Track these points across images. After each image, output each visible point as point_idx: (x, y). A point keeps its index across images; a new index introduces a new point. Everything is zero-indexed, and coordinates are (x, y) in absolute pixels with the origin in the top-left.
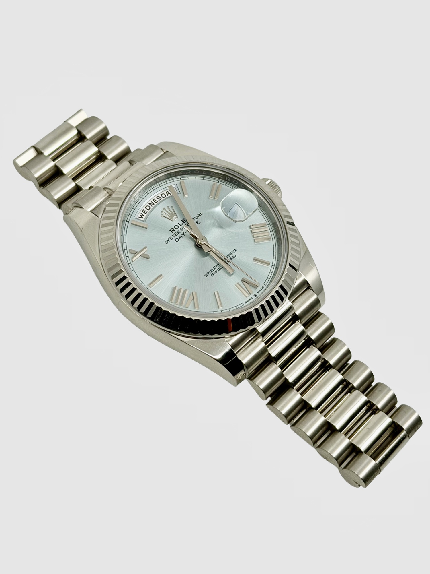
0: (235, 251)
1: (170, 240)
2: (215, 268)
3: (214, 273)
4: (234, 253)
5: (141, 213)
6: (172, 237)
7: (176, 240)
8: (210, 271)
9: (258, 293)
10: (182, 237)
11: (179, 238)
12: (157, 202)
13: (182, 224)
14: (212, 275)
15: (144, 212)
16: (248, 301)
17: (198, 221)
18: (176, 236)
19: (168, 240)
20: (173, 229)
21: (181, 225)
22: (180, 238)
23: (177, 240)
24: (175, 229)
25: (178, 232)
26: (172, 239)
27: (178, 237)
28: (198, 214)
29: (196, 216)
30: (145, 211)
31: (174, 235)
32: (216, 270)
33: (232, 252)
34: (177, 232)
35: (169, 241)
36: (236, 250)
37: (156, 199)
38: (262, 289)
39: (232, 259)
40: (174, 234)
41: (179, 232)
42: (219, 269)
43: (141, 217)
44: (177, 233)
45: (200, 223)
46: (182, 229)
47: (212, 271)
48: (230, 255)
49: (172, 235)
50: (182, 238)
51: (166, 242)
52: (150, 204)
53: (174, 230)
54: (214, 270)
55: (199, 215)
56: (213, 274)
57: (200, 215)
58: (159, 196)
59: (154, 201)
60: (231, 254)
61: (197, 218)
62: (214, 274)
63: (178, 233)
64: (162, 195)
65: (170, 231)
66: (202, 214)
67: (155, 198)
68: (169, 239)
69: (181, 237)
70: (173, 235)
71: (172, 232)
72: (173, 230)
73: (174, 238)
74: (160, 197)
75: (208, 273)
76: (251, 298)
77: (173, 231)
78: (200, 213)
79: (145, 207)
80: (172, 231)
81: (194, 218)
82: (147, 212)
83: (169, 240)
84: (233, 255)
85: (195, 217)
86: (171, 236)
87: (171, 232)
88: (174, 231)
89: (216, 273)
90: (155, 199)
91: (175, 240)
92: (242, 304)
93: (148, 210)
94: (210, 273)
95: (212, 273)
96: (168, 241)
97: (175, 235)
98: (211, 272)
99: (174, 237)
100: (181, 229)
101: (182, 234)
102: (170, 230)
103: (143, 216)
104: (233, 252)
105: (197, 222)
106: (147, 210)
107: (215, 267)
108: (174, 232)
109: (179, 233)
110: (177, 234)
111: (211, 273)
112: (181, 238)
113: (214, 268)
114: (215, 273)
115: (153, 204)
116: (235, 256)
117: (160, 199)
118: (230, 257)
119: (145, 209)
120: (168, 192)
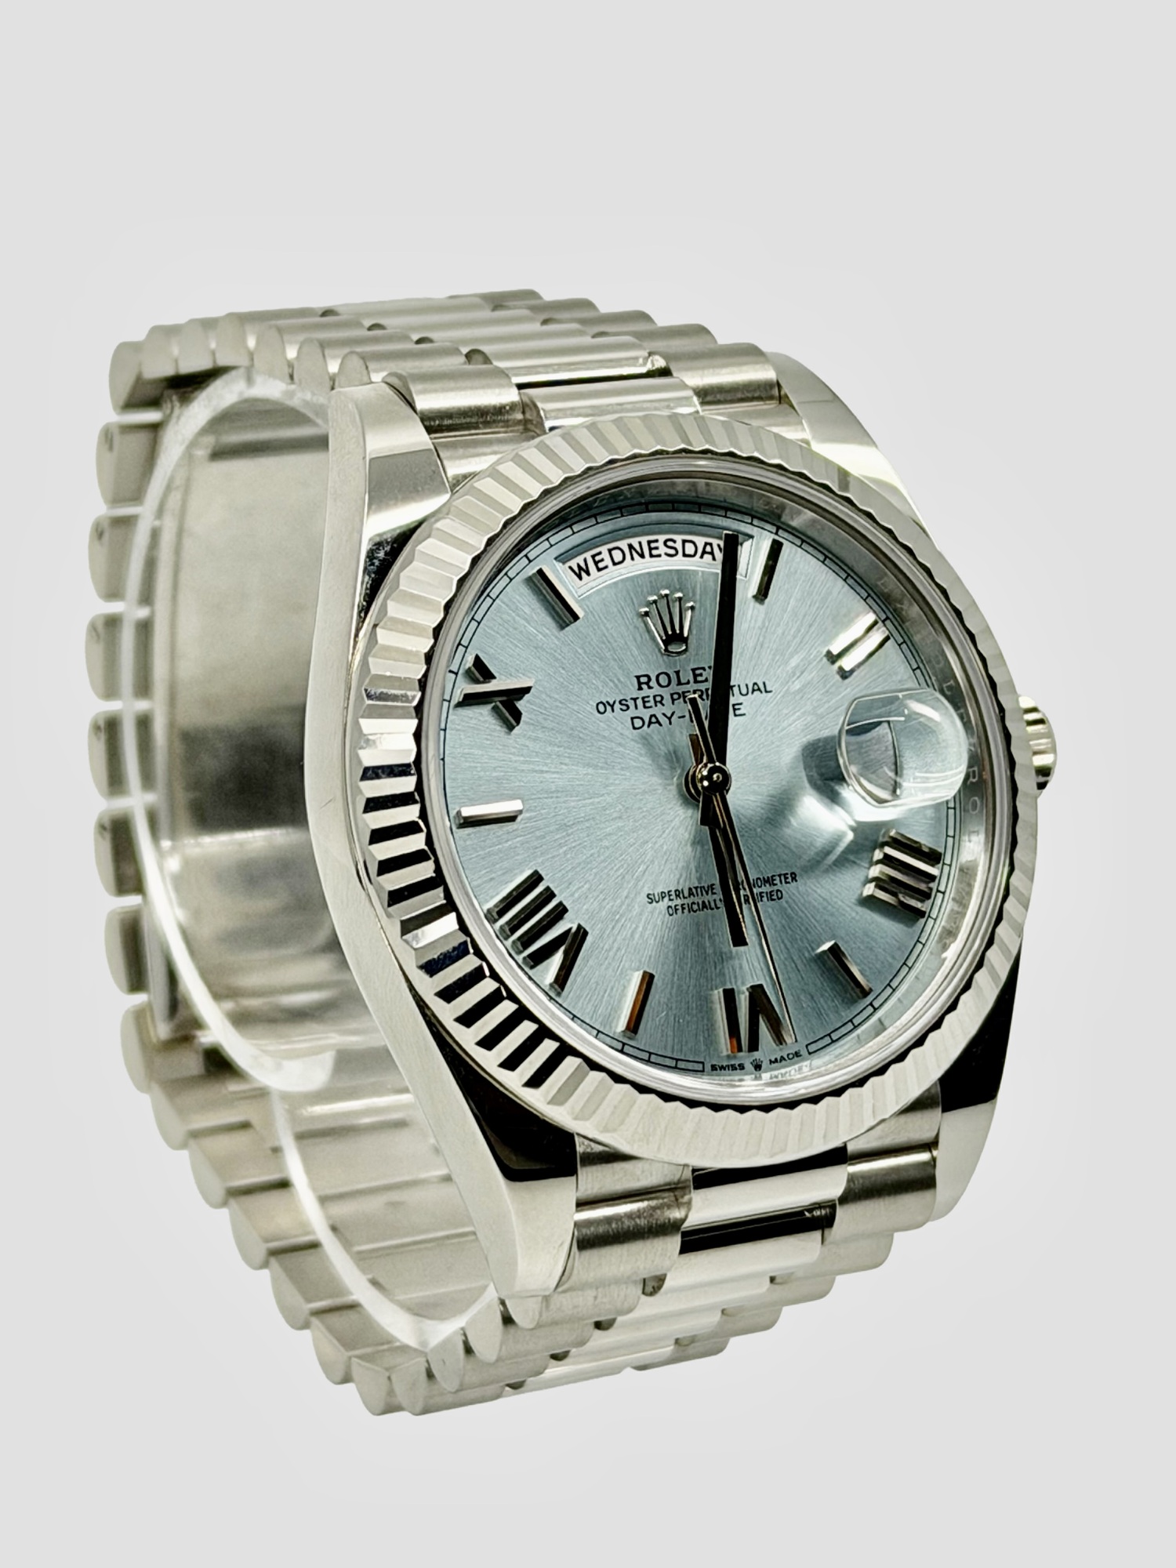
0: (790, 880)
1: (617, 706)
2: (694, 890)
3: (679, 907)
4: (783, 888)
5: (585, 560)
6: (631, 704)
7: (636, 721)
8: (673, 893)
10: (661, 725)
11: (647, 721)
12: (659, 556)
13: (688, 683)
14: (671, 912)
15: (596, 563)
16: (722, 1068)
17: (741, 704)
18: (645, 707)
19: (611, 703)
20: (650, 679)
21: (679, 683)
22: (650, 723)
23: (637, 723)
24: (653, 683)
25: (658, 699)
26: (624, 708)
27: (646, 714)
28: (755, 684)
29: (747, 685)
30: (602, 560)
31: (640, 702)
32: (693, 903)
33: (780, 876)
34: (655, 697)
35: (613, 711)
36: (794, 878)
37: (660, 544)
38: (791, 1056)
39: (765, 899)
40: (643, 698)
41: (661, 702)
42: (703, 902)
43: (576, 569)
44: (651, 699)
45: (744, 715)
46: (676, 696)
47: (677, 896)
48: (766, 881)
49: (634, 696)
50: (657, 725)
51: (601, 708)
52: (631, 547)
53: (651, 684)
54: (686, 894)
55: (756, 687)
56: (676, 910)
57: (759, 689)
58: (675, 542)
59: (651, 549)
60: (769, 881)
61: (744, 691)
62: (680, 912)
63: (656, 702)
64: (687, 545)
65: (635, 680)
66: (766, 692)
68: (614, 702)
69: (658, 722)
70: (635, 700)
71: (640, 689)
72: (647, 683)
73: (632, 712)
74: (679, 546)
75: (663, 895)
76: (739, 1065)
77: (644, 687)
78: (764, 683)
79: (611, 546)
80: (640, 684)
81: (736, 689)
82: (606, 567)
83: (612, 706)
84: (775, 888)
85: (739, 686)
86: (628, 699)
87: (637, 686)
88: (650, 688)
89: (686, 911)
90: (657, 541)
91: (632, 719)
92: (702, 1067)
93: (615, 564)
94: (666, 899)
95: (673, 904)
96: (609, 708)
97: (644, 702)
98: (673, 897)
99: (636, 707)
100: (672, 695)
101: (664, 714)
102: (638, 678)
103: (588, 573)
104: (783, 878)
105: (737, 707)
106: (608, 561)
107: (696, 888)
108: (646, 692)
109: (659, 705)
110: (652, 703)
111: (670, 900)
112: (652, 726)
113: (690, 889)
114: (683, 909)
115: (642, 556)
116: (779, 899)
117: (672, 552)
118: (760, 890)
119: (605, 555)
120: (711, 545)
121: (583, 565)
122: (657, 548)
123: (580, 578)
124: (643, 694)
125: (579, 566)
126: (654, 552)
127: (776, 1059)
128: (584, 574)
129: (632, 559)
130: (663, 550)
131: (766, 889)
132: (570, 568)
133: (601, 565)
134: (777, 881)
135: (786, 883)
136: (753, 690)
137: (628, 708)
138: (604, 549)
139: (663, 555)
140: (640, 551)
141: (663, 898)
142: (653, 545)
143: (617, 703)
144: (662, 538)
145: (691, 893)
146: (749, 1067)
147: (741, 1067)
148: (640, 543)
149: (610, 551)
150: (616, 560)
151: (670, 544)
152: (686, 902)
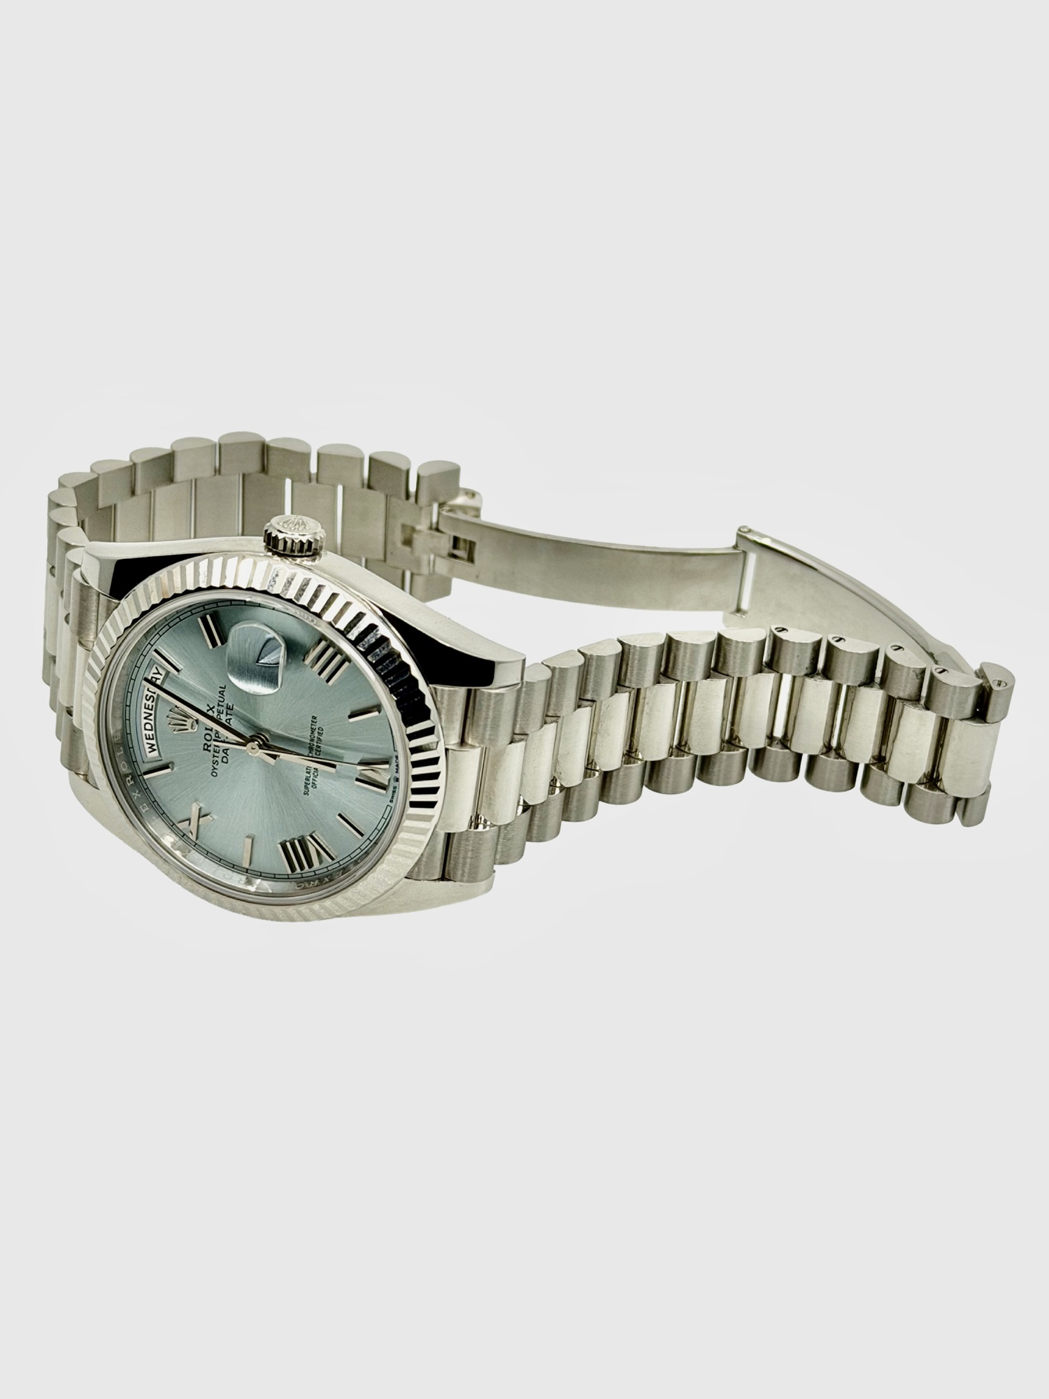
0: (315, 721)
1: (215, 766)
4: (318, 725)
5: (147, 744)
6: (216, 759)
8: (307, 782)
9: (397, 772)
10: (228, 750)
11: (225, 755)
12: (152, 706)
14: (314, 788)
15: (150, 739)
16: (393, 797)
18: (219, 753)
19: (212, 768)
20: (206, 744)
21: (212, 730)
22: (226, 753)
23: (225, 760)
24: (209, 743)
26: (216, 763)
27: (222, 755)
28: (220, 692)
29: (220, 698)
30: (149, 735)
31: (216, 754)
32: (314, 774)
33: (311, 724)
35: (217, 769)
36: (315, 718)
38: (397, 761)
39: (321, 738)
40: (214, 752)
43: (150, 750)
44: (216, 748)
45: (233, 706)
47: (308, 780)
48: (312, 733)
49: (212, 756)
51: (214, 774)
52: (145, 718)
54: (309, 775)
56: (314, 784)
57: (223, 691)
58: (147, 695)
59: (148, 709)
60: (313, 731)
61: (222, 700)
62: (315, 782)
65: (205, 751)
66: (225, 688)
67: (144, 701)
68: (213, 766)
70: (214, 756)
71: (210, 751)
72: (208, 746)
73: (219, 760)
75: (306, 787)
76: (394, 788)
77: (209, 748)
78: (220, 687)
80: (207, 750)
81: (220, 703)
82: (153, 735)
83: (215, 769)
84: (317, 730)
86: (212, 759)
87: (208, 752)
88: (210, 746)
89: (316, 779)
90: (145, 704)
91: (222, 761)
92: (389, 808)
93: (152, 730)
94: (308, 786)
95: (311, 784)
96: (215, 770)
97: (216, 752)
99: (217, 757)
102: (204, 749)
103: (153, 744)
104: (313, 723)
105: (228, 709)
106: (150, 733)
108: (211, 749)
111: (309, 784)
112: (228, 753)
113: (307, 772)
114: (314, 780)
116: (322, 730)
118: (316, 737)
119: (147, 732)
120: (152, 677)
121: (150, 746)
122: (149, 705)
124: (212, 751)
125: (150, 748)
126: (150, 707)
130: (151, 703)
131: (316, 734)
132: (150, 752)
134: (314, 726)
135: (316, 723)
136: (222, 694)
137: (217, 761)
142: (147, 707)
145: (309, 773)
146: (396, 784)
149: (145, 729)
150: (150, 728)
152: (312, 777)
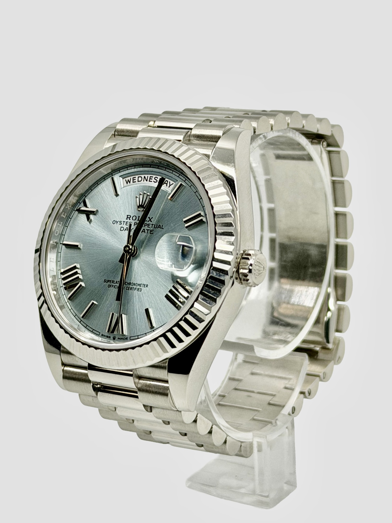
0: (145, 286)
2: (118, 282)
6: (123, 223)
8: (112, 281)
11: (125, 229)
12: (151, 181)
14: (109, 286)
16: (105, 336)
17: (153, 230)
18: (126, 225)
20: (130, 217)
21: (138, 220)
23: (122, 229)
24: (131, 218)
25: (130, 223)
26: (120, 223)
27: (125, 227)
31: (125, 223)
32: (116, 286)
33: (143, 284)
35: (117, 224)
36: (147, 286)
38: (124, 339)
39: (136, 290)
43: (127, 181)
45: (153, 234)
46: (136, 224)
47: (112, 282)
48: (139, 285)
49: (124, 221)
51: (114, 222)
52: (145, 177)
53: (130, 218)
54: (115, 283)
56: (111, 286)
57: (160, 227)
58: (157, 178)
60: (140, 285)
62: (111, 287)
65: (127, 216)
66: (162, 228)
70: (124, 222)
71: (127, 219)
72: (129, 218)
75: (108, 281)
78: (162, 226)
83: (117, 222)
84: (140, 288)
85: (155, 225)
86: (122, 221)
88: (130, 219)
89: (113, 287)
91: (121, 227)
92: (98, 333)
95: (110, 284)
97: (126, 223)
99: (124, 224)
103: (130, 182)
104: (144, 285)
106: (137, 180)
108: (128, 220)
110: (128, 224)
112: (126, 231)
114: (113, 286)
115: (147, 180)
116: (140, 291)
117: (156, 181)
118: (136, 287)
119: (137, 179)
120: (167, 181)
121: (129, 180)
122: (152, 179)
123: (127, 183)
124: (126, 221)
125: (128, 180)
126: (151, 180)
127: (120, 338)
128: (128, 183)
129: (144, 181)
130: (153, 180)
131: (138, 287)
132: (126, 180)
133: (134, 181)
134: (142, 286)
135: (144, 287)
136: (158, 227)
138: (137, 176)
139: (153, 182)
140: (147, 179)
141: (108, 282)
142: (151, 178)
143: (119, 222)
144: (154, 176)
146: (112, 338)
147: (110, 337)
148: (148, 177)
149: (138, 177)
150: (139, 180)
151: (156, 178)
152: (114, 284)
